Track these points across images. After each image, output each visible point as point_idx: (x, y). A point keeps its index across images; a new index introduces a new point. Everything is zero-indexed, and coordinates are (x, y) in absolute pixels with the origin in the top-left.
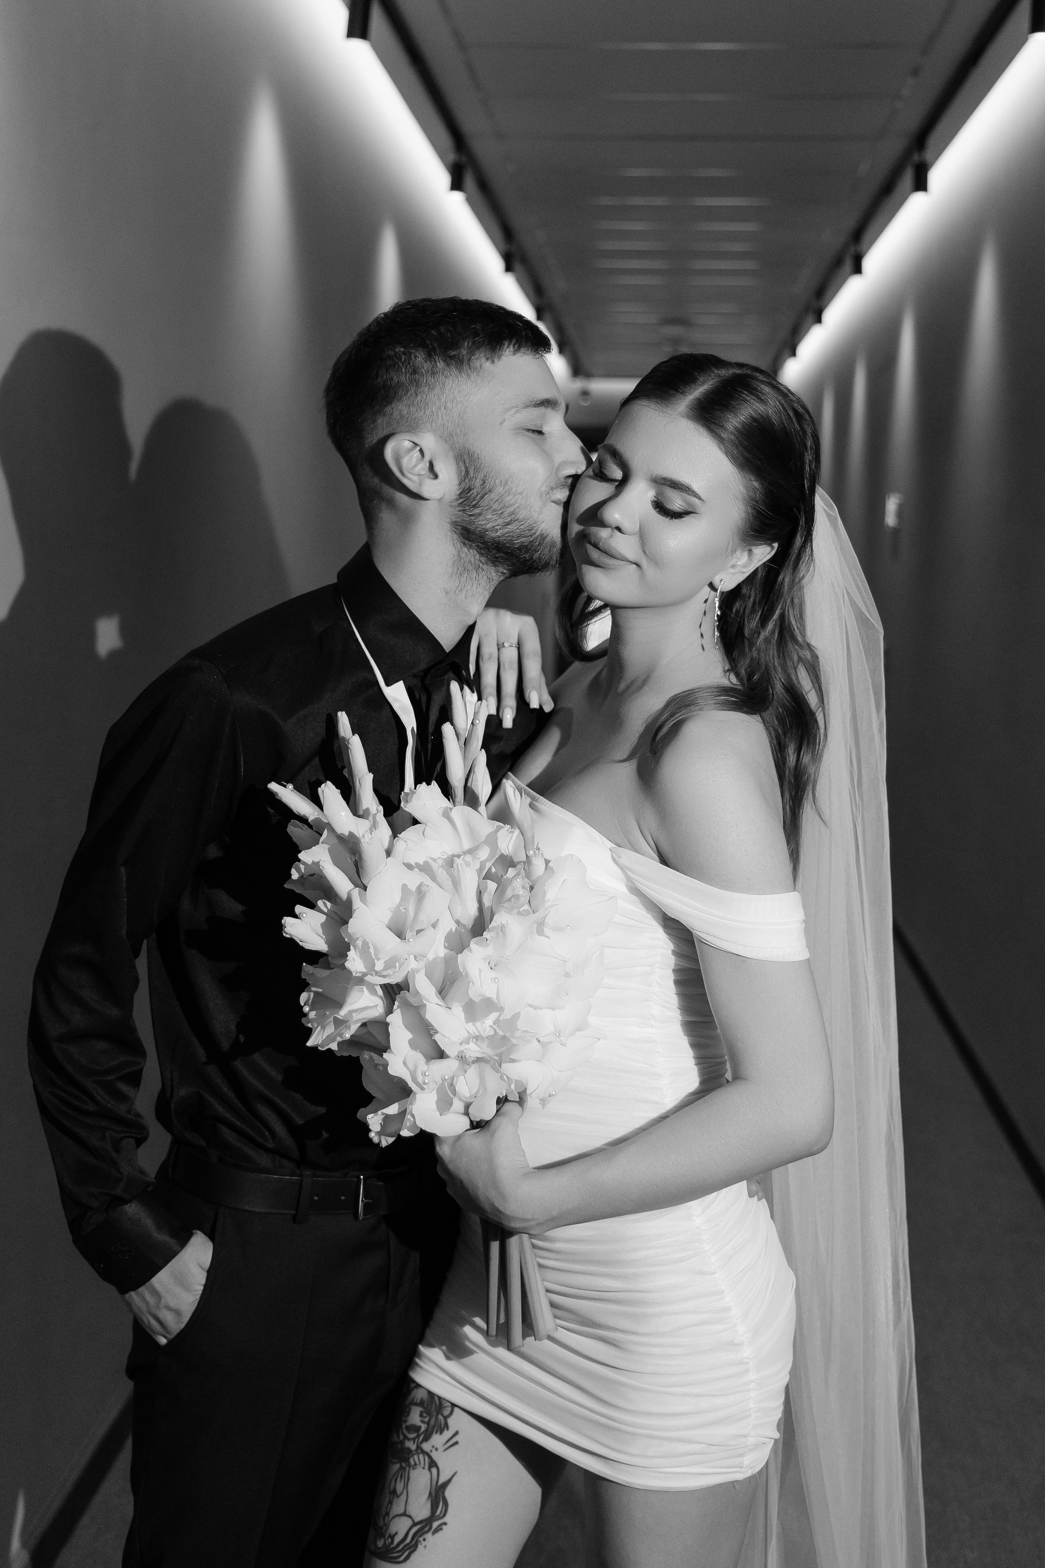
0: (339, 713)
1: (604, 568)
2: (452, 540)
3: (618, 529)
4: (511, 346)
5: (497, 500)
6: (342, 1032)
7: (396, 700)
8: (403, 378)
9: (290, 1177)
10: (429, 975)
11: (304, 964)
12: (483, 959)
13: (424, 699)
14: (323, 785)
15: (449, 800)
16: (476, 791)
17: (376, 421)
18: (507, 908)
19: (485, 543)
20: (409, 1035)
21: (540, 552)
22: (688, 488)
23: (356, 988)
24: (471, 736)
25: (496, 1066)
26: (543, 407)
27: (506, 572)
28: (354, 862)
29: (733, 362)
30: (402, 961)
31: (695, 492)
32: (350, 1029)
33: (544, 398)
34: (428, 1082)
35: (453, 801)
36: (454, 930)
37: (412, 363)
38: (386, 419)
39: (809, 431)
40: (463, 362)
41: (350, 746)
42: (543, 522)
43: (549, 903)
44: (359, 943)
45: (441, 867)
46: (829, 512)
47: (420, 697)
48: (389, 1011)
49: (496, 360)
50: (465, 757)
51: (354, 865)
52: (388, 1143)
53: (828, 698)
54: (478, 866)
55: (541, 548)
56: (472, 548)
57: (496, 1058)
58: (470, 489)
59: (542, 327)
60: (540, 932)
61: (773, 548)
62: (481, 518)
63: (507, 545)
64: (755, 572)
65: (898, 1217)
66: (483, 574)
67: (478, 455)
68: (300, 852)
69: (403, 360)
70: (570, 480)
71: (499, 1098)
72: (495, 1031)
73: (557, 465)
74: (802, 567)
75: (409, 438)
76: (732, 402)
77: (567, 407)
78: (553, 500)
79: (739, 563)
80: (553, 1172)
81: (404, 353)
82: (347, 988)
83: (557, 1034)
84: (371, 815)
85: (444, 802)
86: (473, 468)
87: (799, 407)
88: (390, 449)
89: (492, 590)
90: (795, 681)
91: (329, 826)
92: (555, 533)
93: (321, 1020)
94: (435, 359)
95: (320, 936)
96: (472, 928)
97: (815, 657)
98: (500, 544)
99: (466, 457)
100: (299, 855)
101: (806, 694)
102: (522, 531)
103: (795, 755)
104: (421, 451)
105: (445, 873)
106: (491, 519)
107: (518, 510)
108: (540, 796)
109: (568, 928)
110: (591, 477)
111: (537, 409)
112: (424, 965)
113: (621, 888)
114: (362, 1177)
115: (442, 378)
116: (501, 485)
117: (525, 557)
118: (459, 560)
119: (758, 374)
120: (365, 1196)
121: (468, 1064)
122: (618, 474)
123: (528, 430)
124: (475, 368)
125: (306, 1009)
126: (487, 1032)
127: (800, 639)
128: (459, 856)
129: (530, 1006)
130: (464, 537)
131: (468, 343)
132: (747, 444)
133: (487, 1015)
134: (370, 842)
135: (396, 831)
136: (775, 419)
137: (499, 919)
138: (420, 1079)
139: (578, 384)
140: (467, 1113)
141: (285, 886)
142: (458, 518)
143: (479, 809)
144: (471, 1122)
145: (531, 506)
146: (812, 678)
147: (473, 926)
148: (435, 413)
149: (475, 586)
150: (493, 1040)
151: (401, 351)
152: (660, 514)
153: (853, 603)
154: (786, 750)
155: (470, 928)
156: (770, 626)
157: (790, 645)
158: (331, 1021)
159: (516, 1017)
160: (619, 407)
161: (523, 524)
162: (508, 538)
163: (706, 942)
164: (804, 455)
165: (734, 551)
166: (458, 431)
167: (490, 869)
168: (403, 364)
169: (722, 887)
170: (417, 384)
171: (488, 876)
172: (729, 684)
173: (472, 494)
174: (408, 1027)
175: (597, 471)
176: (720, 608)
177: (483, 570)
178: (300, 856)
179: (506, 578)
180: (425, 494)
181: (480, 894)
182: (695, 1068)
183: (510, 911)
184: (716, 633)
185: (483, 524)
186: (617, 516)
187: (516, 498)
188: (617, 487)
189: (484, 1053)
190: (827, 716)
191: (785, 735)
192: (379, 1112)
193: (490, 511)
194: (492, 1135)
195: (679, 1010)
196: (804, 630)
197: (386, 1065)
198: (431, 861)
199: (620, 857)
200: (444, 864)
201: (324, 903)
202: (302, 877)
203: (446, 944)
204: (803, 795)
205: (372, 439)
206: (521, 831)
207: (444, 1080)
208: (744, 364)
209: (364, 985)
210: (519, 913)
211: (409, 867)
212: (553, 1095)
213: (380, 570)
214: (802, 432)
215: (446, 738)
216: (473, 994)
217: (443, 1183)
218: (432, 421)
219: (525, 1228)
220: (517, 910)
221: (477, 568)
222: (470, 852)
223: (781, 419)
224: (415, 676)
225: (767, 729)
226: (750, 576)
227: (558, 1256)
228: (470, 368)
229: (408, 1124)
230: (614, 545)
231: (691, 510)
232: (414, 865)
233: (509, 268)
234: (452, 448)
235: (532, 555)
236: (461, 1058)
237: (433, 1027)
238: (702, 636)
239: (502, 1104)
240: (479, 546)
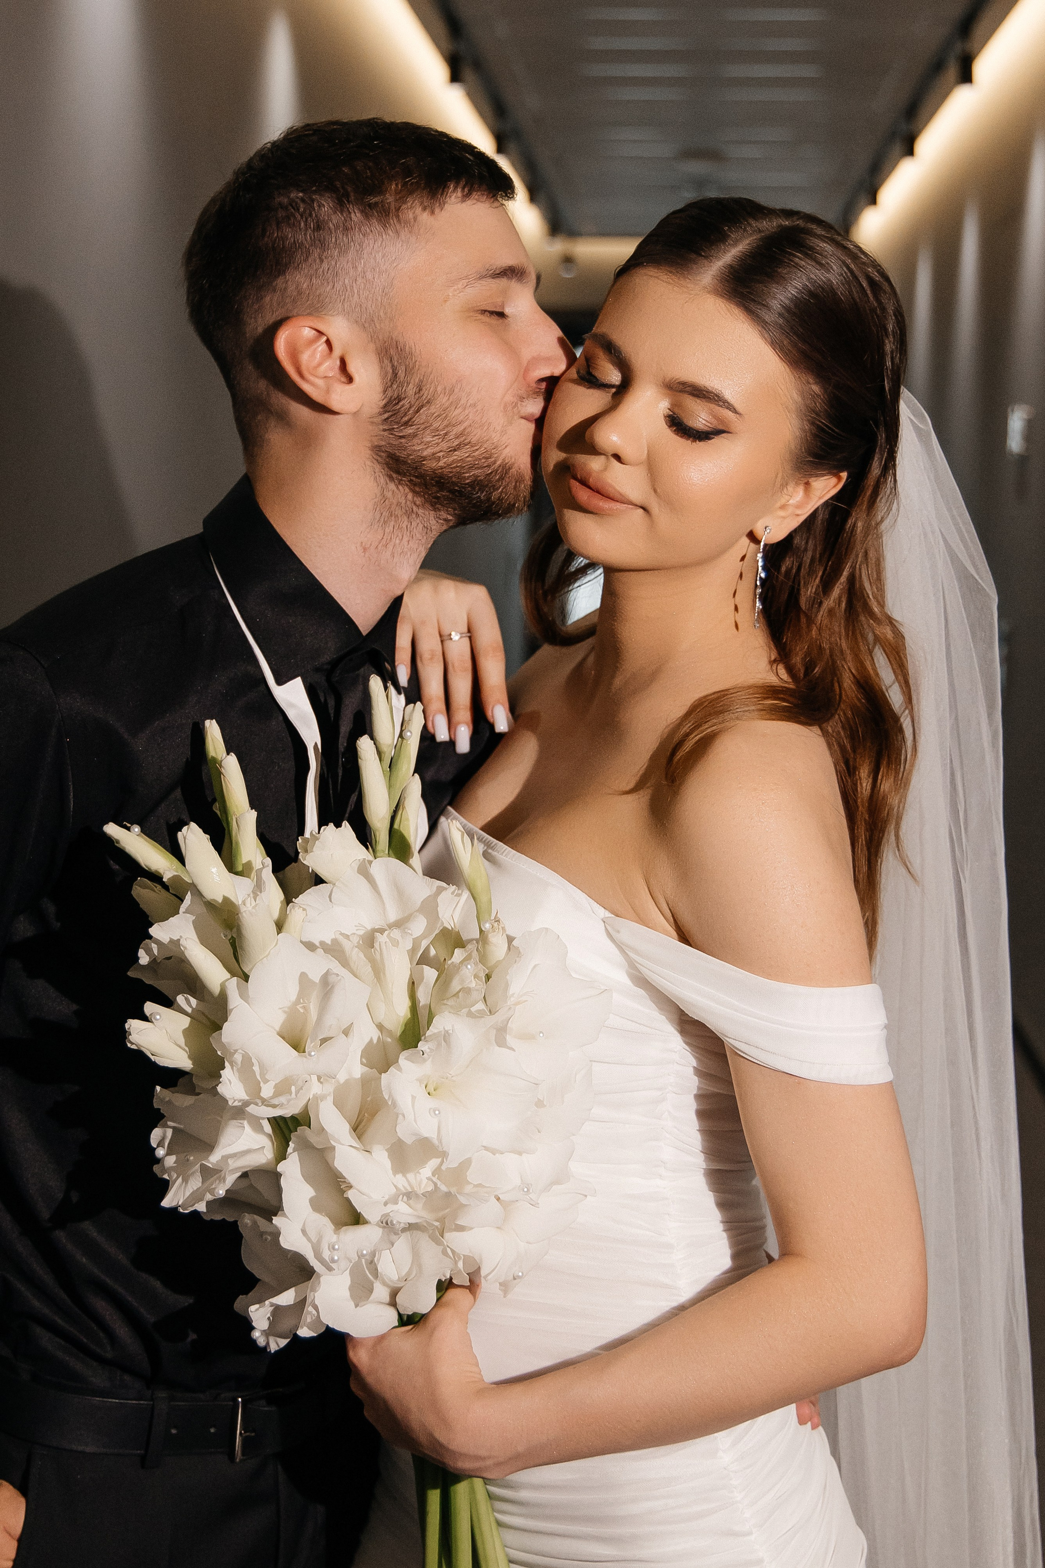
0: (207, 723)
1: (596, 514)
2: (373, 473)
3: (617, 457)
4: (459, 190)
5: (439, 416)
6: (213, 1186)
7: (292, 705)
8: (300, 237)
9: (137, 1402)
10: (339, 1104)
11: (158, 1088)
12: (417, 1080)
13: (331, 703)
14: (185, 828)
15: (367, 848)
16: (406, 835)
17: (262, 299)
18: (451, 1007)
19: (421, 476)
20: (309, 1192)
21: (500, 489)
22: (719, 397)
23: (234, 1122)
24: (399, 756)
25: (438, 1234)
26: (505, 277)
27: (451, 518)
28: (229, 940)
29: (778, 208)
30: (300, 1083)
31: (728, 403)
32: (224, 1181)
33: (506, 265)
34: (338, 1258)
35: (374, 851)
36: (375, 1041)
37: (314, 215)
38: (277, 296)
39: (890, 310)
40: (389, 213)
41: (223, 771)
42: (506, 447)
43: (512, 999)
44: (238, 1057)
45: (356, 947)
46: (919, 425)
47: (326, 700)
48: (281, 1155)
49: (437, 211)
50: (390, 786)
51: (230, 943)
52: (279, 1346)
53: (918, 694)
54: (410, 946)
55: (502, 483)
56: (401, 484)
57: (437, 1224)
58: (399, 399)
59: (504, 164)
60: (501, 1042)
61: (839, 478)
62: (415, 441)
63: (454, 479)
64: (813, 515)
65: (1024, 1452)
66: (418, 521)
67: (410, 348)
68: (151, 925)
69: (302, 210)
70: (544, 385)
71: (440, 1281)
72: (435, 1184)
73: (525, 363)
74: (881, 505)
75: (312, 324)
76: (779, 270)
77: (538, 278)
78: (524, 415)
79: (791, 502)
80: (518, 1388)
81: (303, 200)
82: (219, 1122)
83: (526, 1190)
84: (254, 871)
85: (360, 852)
86: (403, 368)
87: (876, 274)
88: (282, 340)
89: (430, 546)
90: (871, 672)
91: (194, 888)
92: (523, 462)
93: (183, 1168)
94: (348, 209)
95: (180, 1047)
96: (400, 1036)
97: (899, 636)
98: (443, 478)
99: (392, 352)
100: (150, 930)
101: (887, 691)
102: (476, 460)
103: (870, 780)
104: (328, 343)
105: (361, 955)
106: (429, 442)
107: (469, 430)
108: (498, 841)
109: (541, 1035)
110: (573, 381)
111: (497, 281)
112: (332, 1090)
113: (621, 977)
114: (240, 1400)
115: (358, 237)
116: (445, 394)
117: (479, 497)
118: (382, 502)
119: (814, 227)
120: (244, 1427)
121: (396, 1234)
122: (614, 377)
123: (484, 312)
124: (407, 222)
125: (160, 1152)
126: (423, 1186)
127: (876, 609)
128: (381, 931)
129: (486, 1148)
130: (390, 469)
131: (397, 185)
132: (802, 330)
133: (423, 1162)
134: (254, 910)
135: (290, 894)
136: (841, 291)
137: (442, 1022)
138: (326, 1255)
139: (559, 247)
140: (393, 1303)
141: (129, 973)
142: (382, 440)
143: (412, 861)
144: (400, 1316)
145: (490, 424)
146: (894, 667)
147: (404, 1032)
148: (348, 287)
149: (405, 539)
150: (429, 1197)
151: (298, 198)
152: (677, 434)
153: (954, 559)
154: (857, 773)
155: (398, 1035)
156: (836, 592)
157: (862, 618)
158: (197, 1170)
159: (466, 1164)
160: (612, 277)
161: (477, 450)
162: (454, 470)
163: (742, 1054)
164: (883, 344)
165: (784, 485)
166: (382, 314)
167: (427, 950)
168: (302, 216)
169: (768, 976)
170: (323, 245)
171: (424, 960)
172: (777, 681)
173: (403, 406)
174: (308, 1178)
175: (583, 372)
176: (765, 568)
177: (417, 515)
178: (152, 931)
179: (452, 527)
180: (335, 405)
181: (412, 987)
182: (724, 1235)
183: (456, 1011)
184: (758, 604)
185: (419, 450)
186: (614, 438)
187: (467, 412)
188: (615, 395)
189: (419, 1217)
190: (916, 722)
191: (854, 751)
192: (267, 1302)
193: (428, 432)
194: (431, 1335)
195: (702, 1154)
196: (883, 596)
197: (276, 1234)
198: (340, 938)
199: (618, 932)
200: (361, 942)
201: (187, 1000)
202: (154, 961)
203: (364, 1060)
204: (882, 838)
205: (256, 325)
206: (472, 895)
207: (360, 1256)
208: (794, 211)
209: (244, 1119)
210: (470, 1015)
211: (310, 946)
212: (519, 1277)
213: (267, 516)
214: (880, 309)
215: (363, 759)
216: (404, 1132)
217: (359, 1404)
218: (344, 300)
219: (480, 1469)
220: (468, 1009)
221: (409, 513)
222: (399, 924)
223: (850, 291)
224: (317, 670)
225: (830, 746)
226: (806, 520)
227: (523, 1510)
228: (399, 221)
229: (309, 1320)
230: (609, 481)
231: (721, 427)
232: (318, 944)
233: (455, 77)
234: (373, 338)
235: (490, 494)
236: (386, 1224)
237: (345, 1179)
238: (736, 609)
239: (443, 1292)
240: (413, 481)
